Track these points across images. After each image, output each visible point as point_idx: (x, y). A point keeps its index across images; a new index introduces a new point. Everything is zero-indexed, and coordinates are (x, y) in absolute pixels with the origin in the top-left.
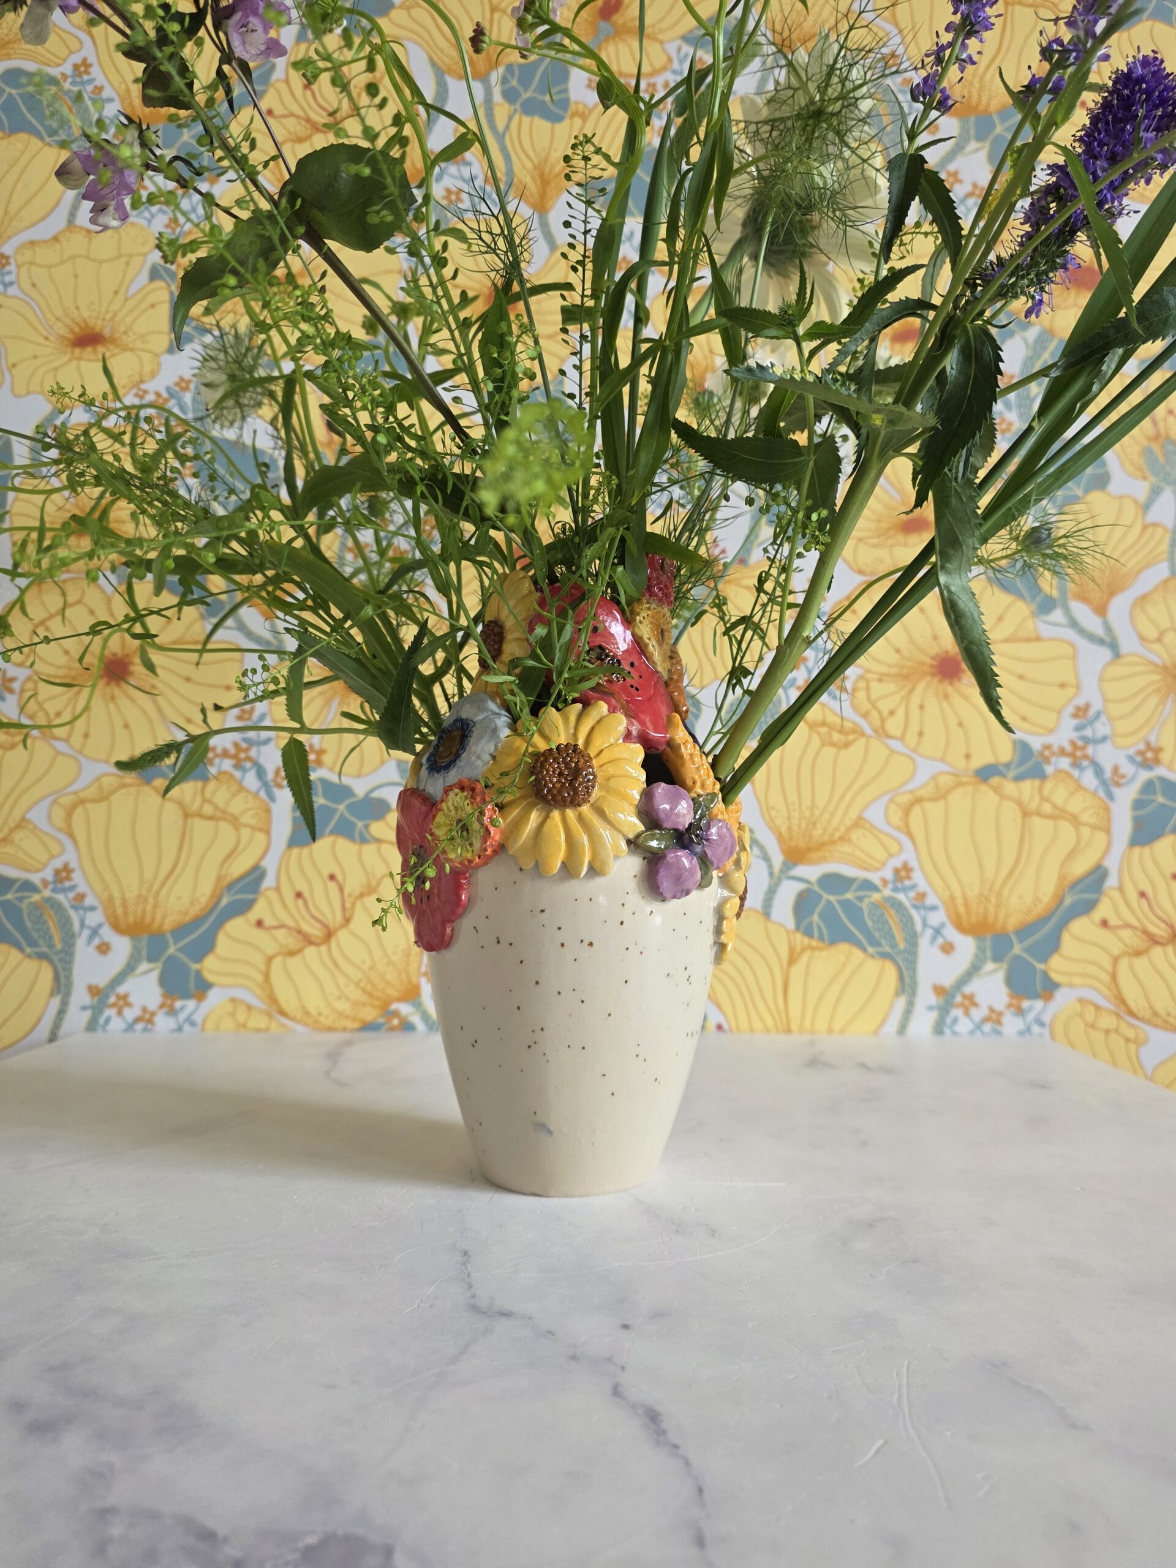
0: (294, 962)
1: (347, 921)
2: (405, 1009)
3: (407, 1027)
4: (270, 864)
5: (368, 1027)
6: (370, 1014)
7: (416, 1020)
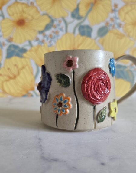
0: (8, 83)
1: (19, 74)
2: (31, 92)
3: (32, 96)
4: (2, 62)
5: (24, 96)
6: (24, 93)
7: (34, 94)
